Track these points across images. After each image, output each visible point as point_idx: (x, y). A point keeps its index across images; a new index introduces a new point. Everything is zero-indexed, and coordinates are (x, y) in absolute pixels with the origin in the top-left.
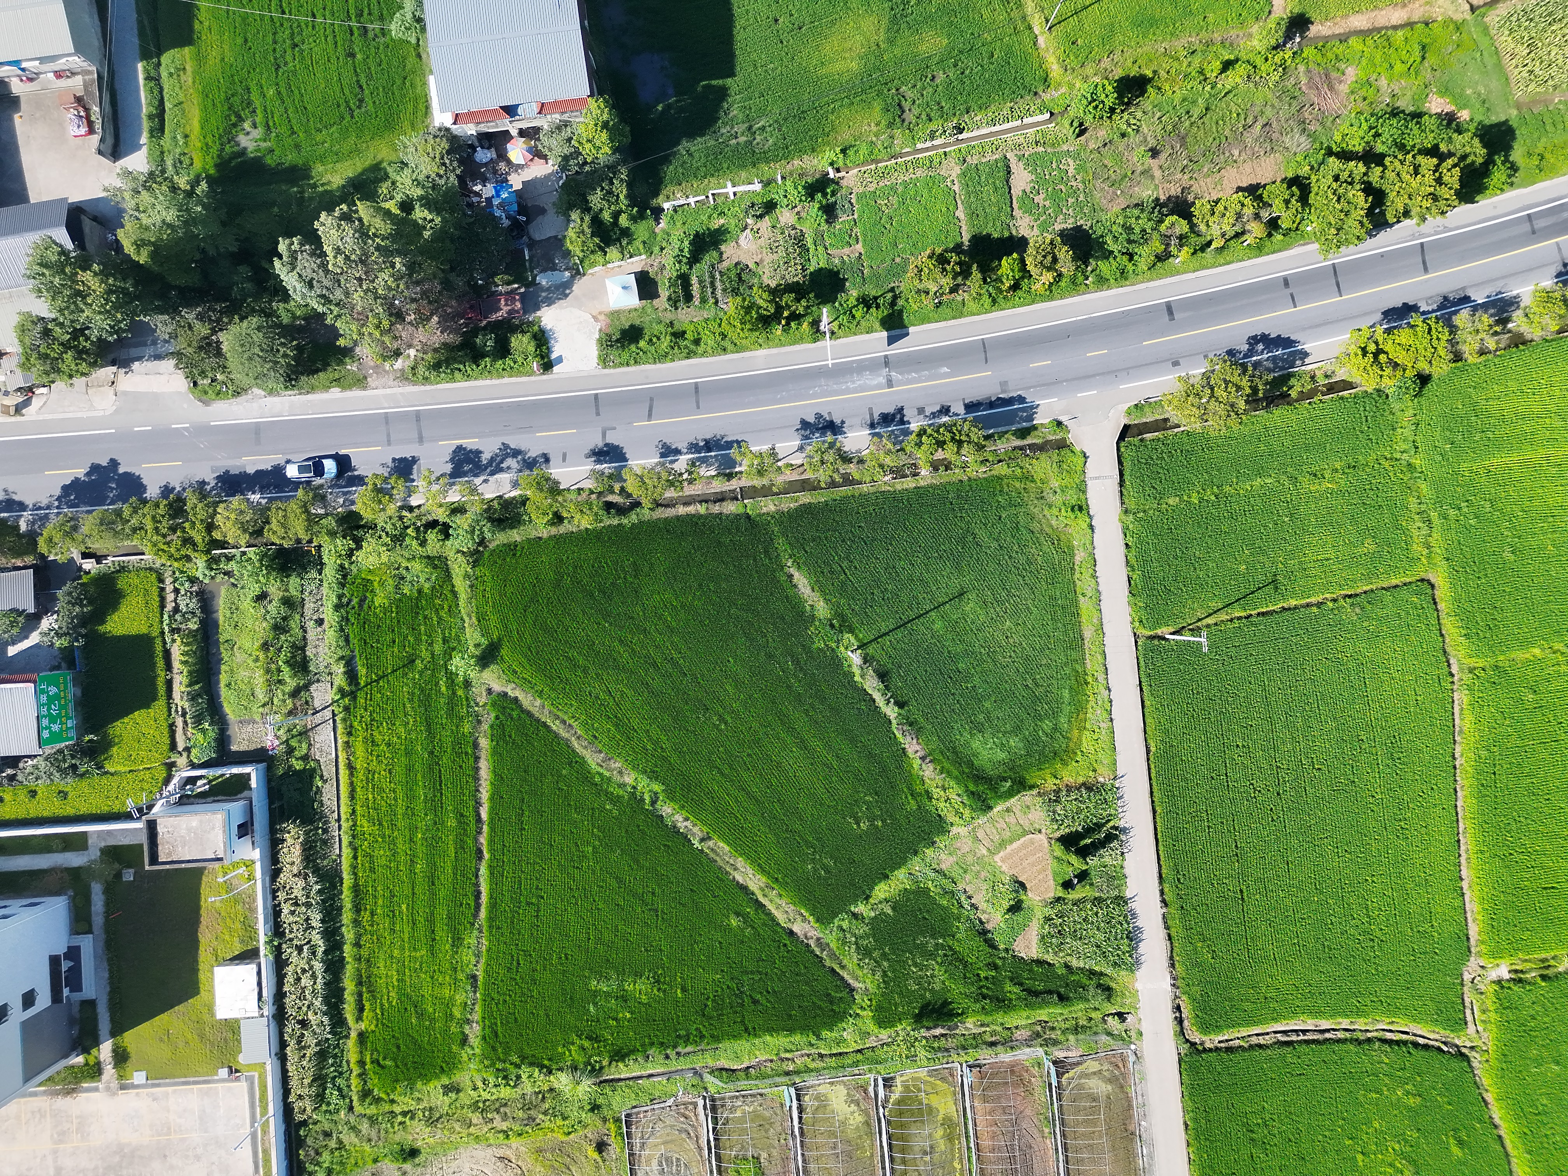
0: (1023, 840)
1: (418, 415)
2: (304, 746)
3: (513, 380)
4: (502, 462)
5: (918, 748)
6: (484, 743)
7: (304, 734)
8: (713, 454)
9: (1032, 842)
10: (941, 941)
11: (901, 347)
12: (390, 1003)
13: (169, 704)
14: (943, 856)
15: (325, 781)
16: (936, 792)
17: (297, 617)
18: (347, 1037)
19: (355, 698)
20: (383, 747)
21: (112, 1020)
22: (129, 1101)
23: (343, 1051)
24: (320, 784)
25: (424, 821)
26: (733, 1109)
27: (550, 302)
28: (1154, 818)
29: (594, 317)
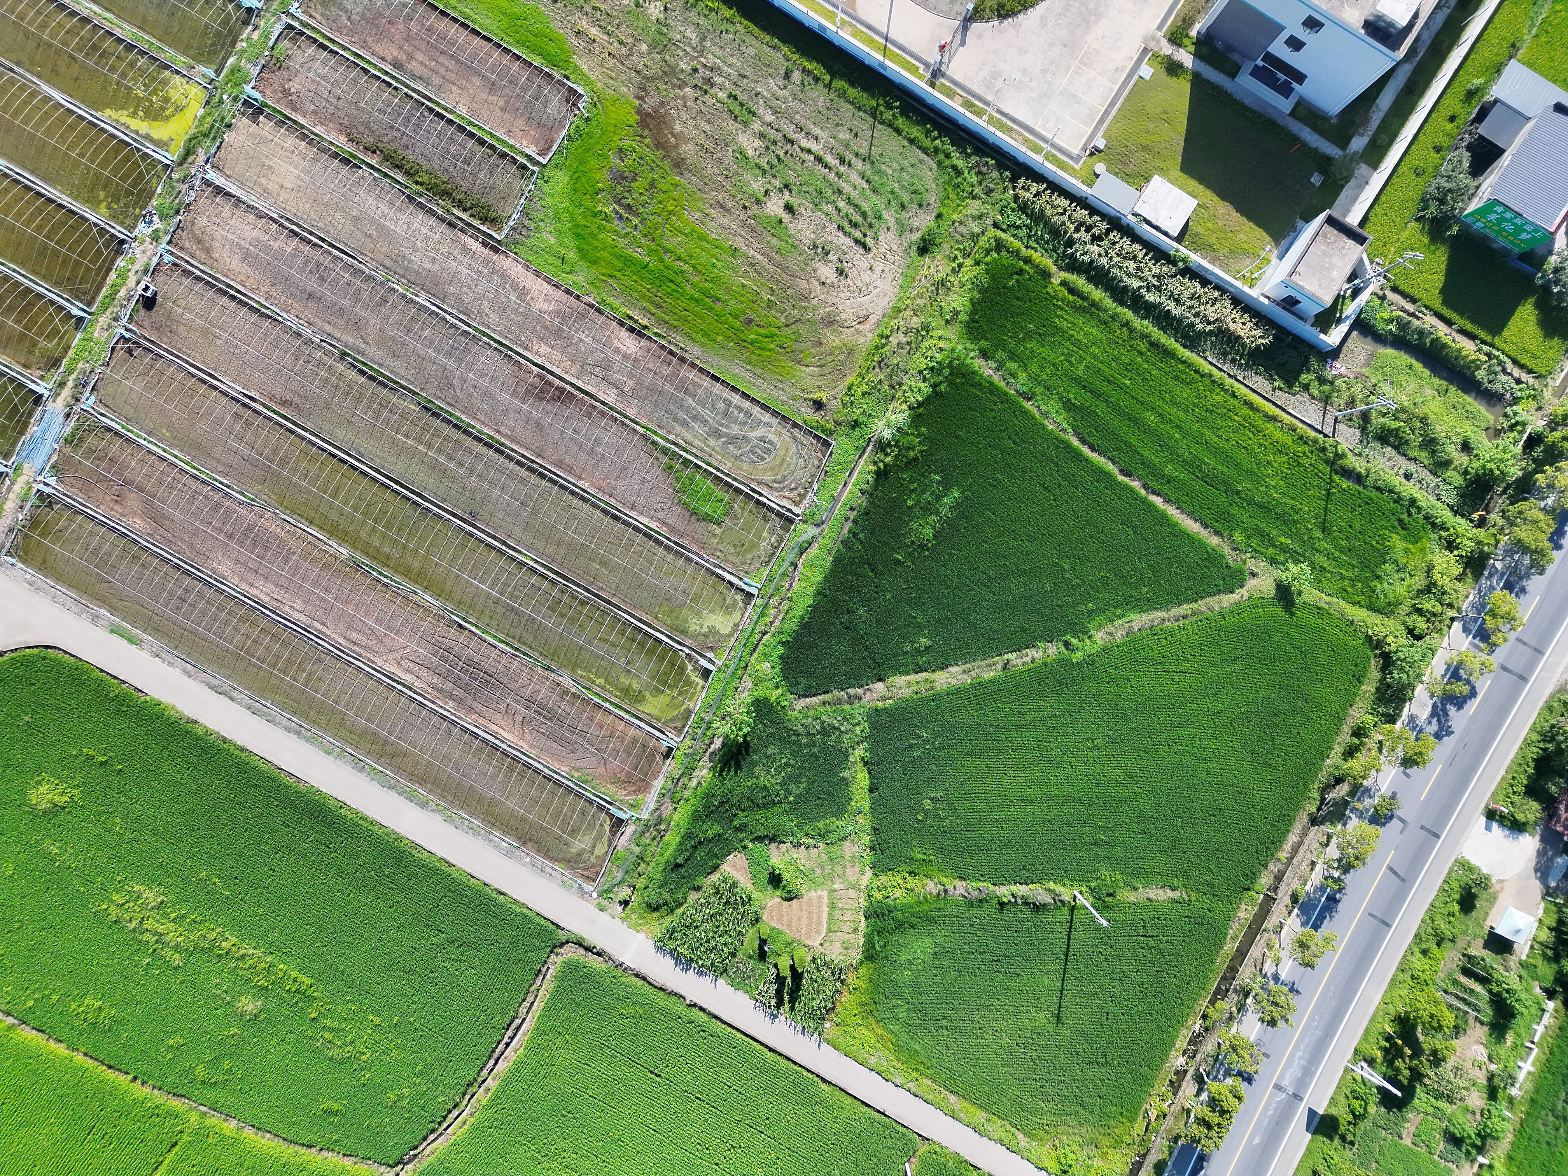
0: (825, 926)
1: (1524, 679)
2: (1316, 393)
3: (1498, 779)
4: (1439, 721)
5: (958, 892)
6: (1214, 541)
7: (1326, 400)
8: (1323, 899)
9: (818, 932)
10: (791, 799)
11: (1300, 1117)
12: (1058, 317)
13: (1431, 310)
14: (856, 849)
15: (1274, 389)
16: (912, 882)
17: (1426, 462)
18: (1056, 263)
19: (1327, 462)
20: (1271, 458)
21: (1207, 82)
22: (1131, 49)
23: (1046, 251)
24: (1276, 384)
25: (1186, 448)
26: (772, 532)
27: (1541, 854)
28: (766, 1047)
29: (1503, 881)
